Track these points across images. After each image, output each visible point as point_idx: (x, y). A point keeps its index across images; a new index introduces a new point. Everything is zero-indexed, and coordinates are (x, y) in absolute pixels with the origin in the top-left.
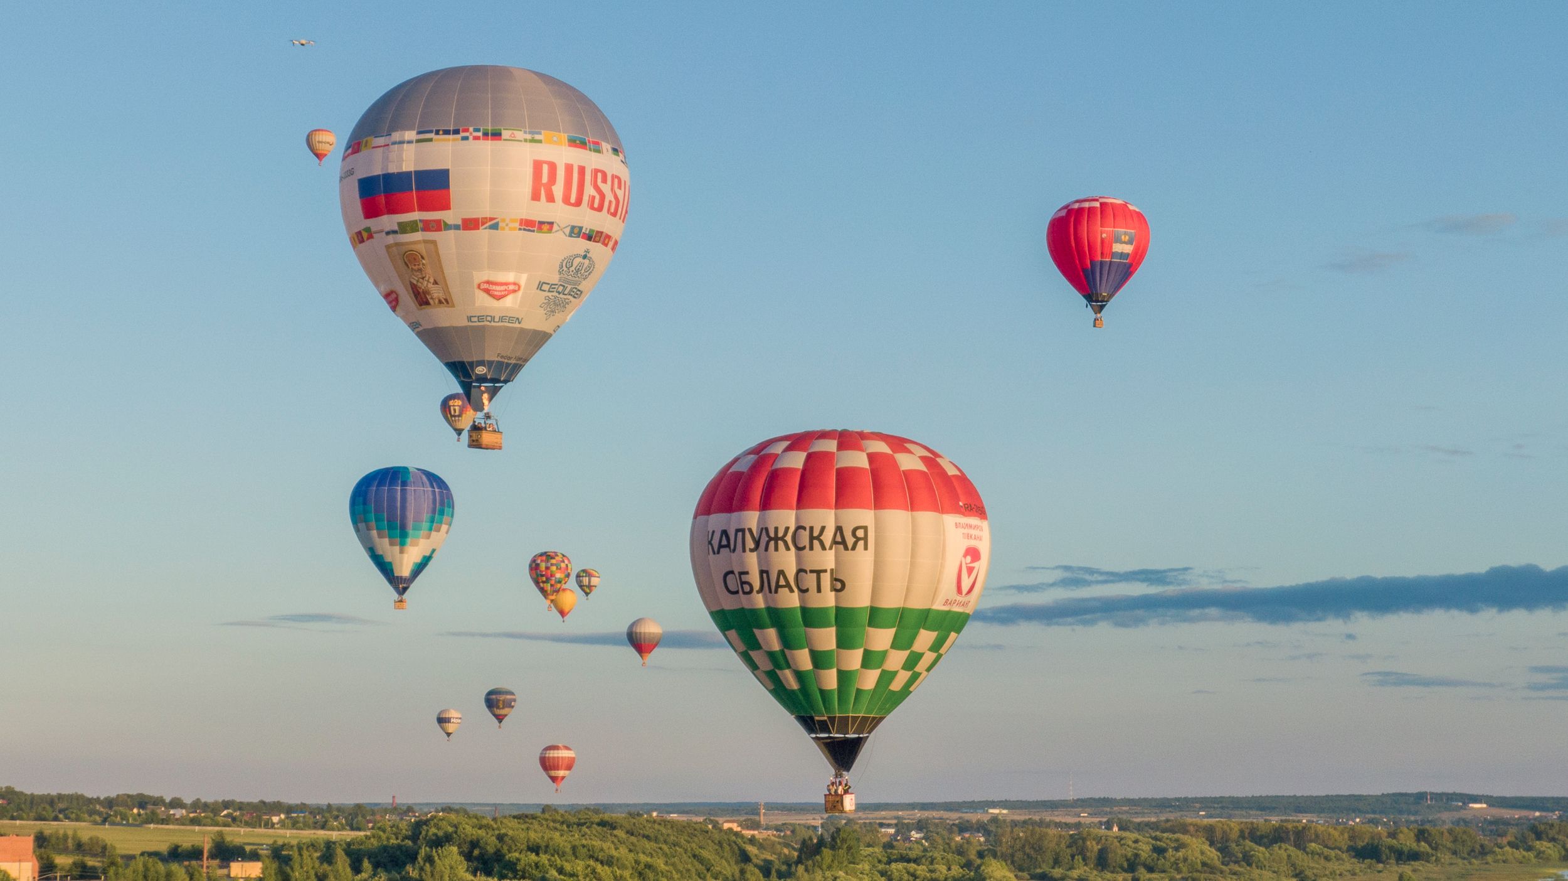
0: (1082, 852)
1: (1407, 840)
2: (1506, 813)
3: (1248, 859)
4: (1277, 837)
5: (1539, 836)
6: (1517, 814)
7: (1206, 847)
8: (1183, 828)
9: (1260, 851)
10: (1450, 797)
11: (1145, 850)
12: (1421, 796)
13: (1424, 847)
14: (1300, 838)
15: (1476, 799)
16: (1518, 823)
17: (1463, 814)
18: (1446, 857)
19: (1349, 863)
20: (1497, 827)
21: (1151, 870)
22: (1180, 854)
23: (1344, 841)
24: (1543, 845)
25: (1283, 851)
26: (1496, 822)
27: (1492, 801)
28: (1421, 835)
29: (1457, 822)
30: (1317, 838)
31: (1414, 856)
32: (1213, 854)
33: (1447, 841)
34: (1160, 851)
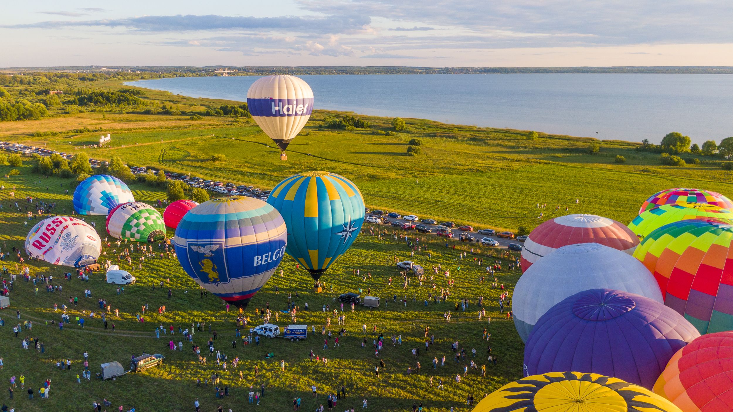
0: (16, 80)
1: (91, 76)
2: (111, 70)
3: (56, 81)
4: (62, 76)
5: (118, 75)
6: (113, 70)
7: (46, 79)
8: (40, 75)
9: (58, 79)
10: (98, 67)
11: (31, 79)
12: (92, 67)
13: (94, 78)
14: (67, 76)
15: (103, 67)
16: (113, 72)
17: (101, 70)
18: (99, 80)
19: (79, 81)
20: (109, 73)
21: (33, 84)
22: (40, 80)
23: (77, 77)
24: (119, 77)
25: (64, 79)
26: (109, 72)
27: (107, 67)
28: (94, 75)
29: (100, 72)
30: (71, 76)
31: (92, 80)
32: (48, 81)
33: (99, 76)
34: (35, 80)
